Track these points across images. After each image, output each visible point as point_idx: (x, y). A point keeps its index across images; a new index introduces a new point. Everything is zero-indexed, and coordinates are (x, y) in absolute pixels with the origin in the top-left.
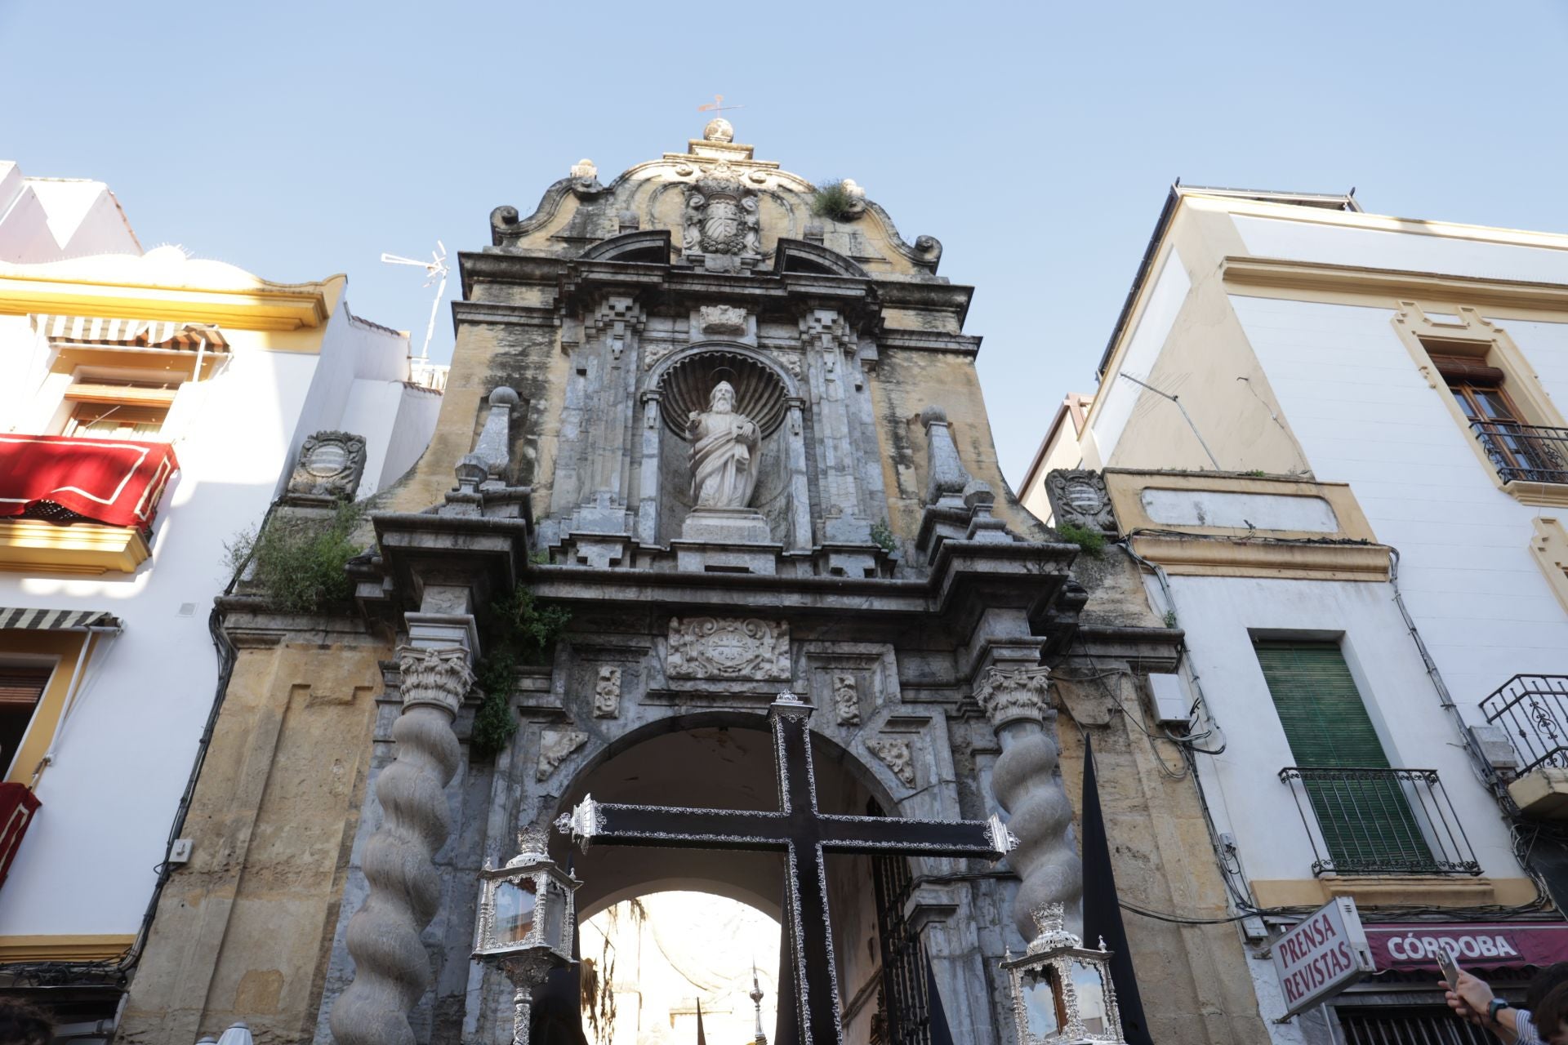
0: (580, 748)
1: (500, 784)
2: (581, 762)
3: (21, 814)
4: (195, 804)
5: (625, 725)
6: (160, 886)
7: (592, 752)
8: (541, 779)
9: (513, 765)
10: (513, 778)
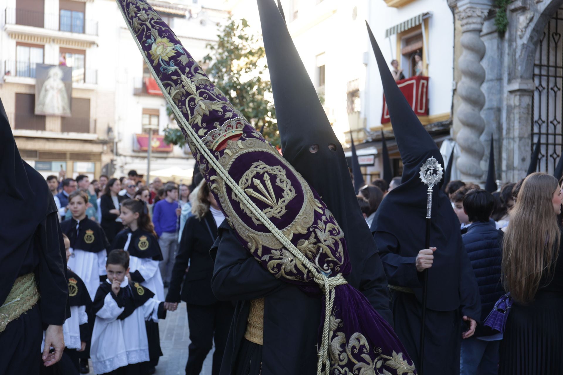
0: (531, 20)
1: (506, 45)
2: (532, 25)
3: (423, 84)
4: (455, 69)
5: (545, 4)
6: (453, 96)
7: (535, 20)
8: (521, 38)
9: (511, 35)
10: (511, 41)
